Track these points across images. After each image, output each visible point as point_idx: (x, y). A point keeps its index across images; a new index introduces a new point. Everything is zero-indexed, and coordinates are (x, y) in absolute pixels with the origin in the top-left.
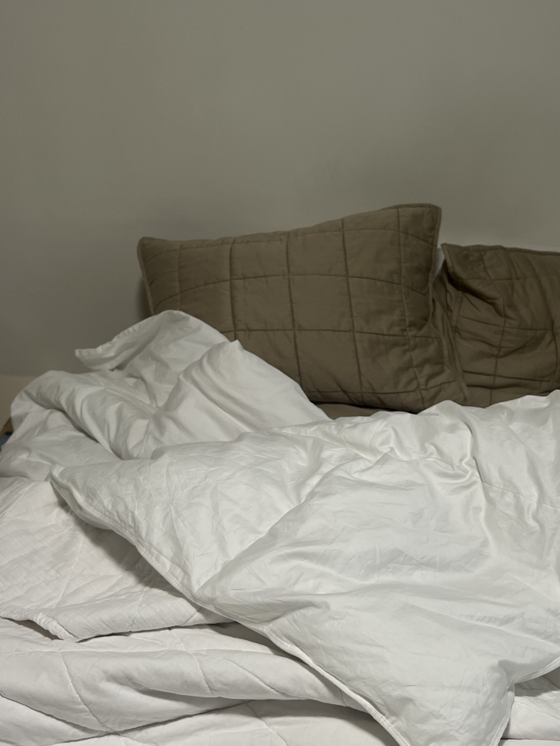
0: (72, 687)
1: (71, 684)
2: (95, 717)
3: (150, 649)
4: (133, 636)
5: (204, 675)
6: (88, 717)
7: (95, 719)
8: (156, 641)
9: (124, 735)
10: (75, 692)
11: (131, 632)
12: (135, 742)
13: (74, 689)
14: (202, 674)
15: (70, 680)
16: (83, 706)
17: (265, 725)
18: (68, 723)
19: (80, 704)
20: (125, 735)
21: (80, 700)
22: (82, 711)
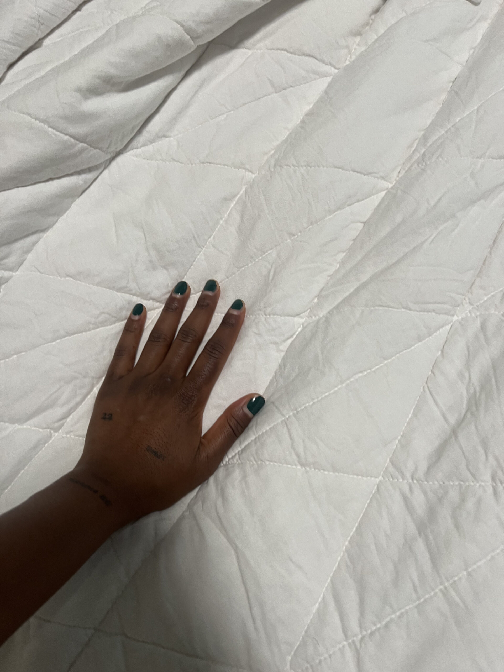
0: (54, 131)
1: (50, 129)
2: (97, 148)
3: (90, 40)
4: (47, 42)
5: (182, 25)
6: (91, 153)
7: (98, 150)
8: (81, 30)
9: (127, 150)
10: (62, 135)
11: (41, 40)
12: (142, 148)
13: (58, 133)
14: (179, 26)
15: (46, 126)
16: (81, 145)
17: (247, 51)
18: (72, 175)
19: (76, 145)
20: (129, 148)
21: (73, 140)
22: (81, 151)
